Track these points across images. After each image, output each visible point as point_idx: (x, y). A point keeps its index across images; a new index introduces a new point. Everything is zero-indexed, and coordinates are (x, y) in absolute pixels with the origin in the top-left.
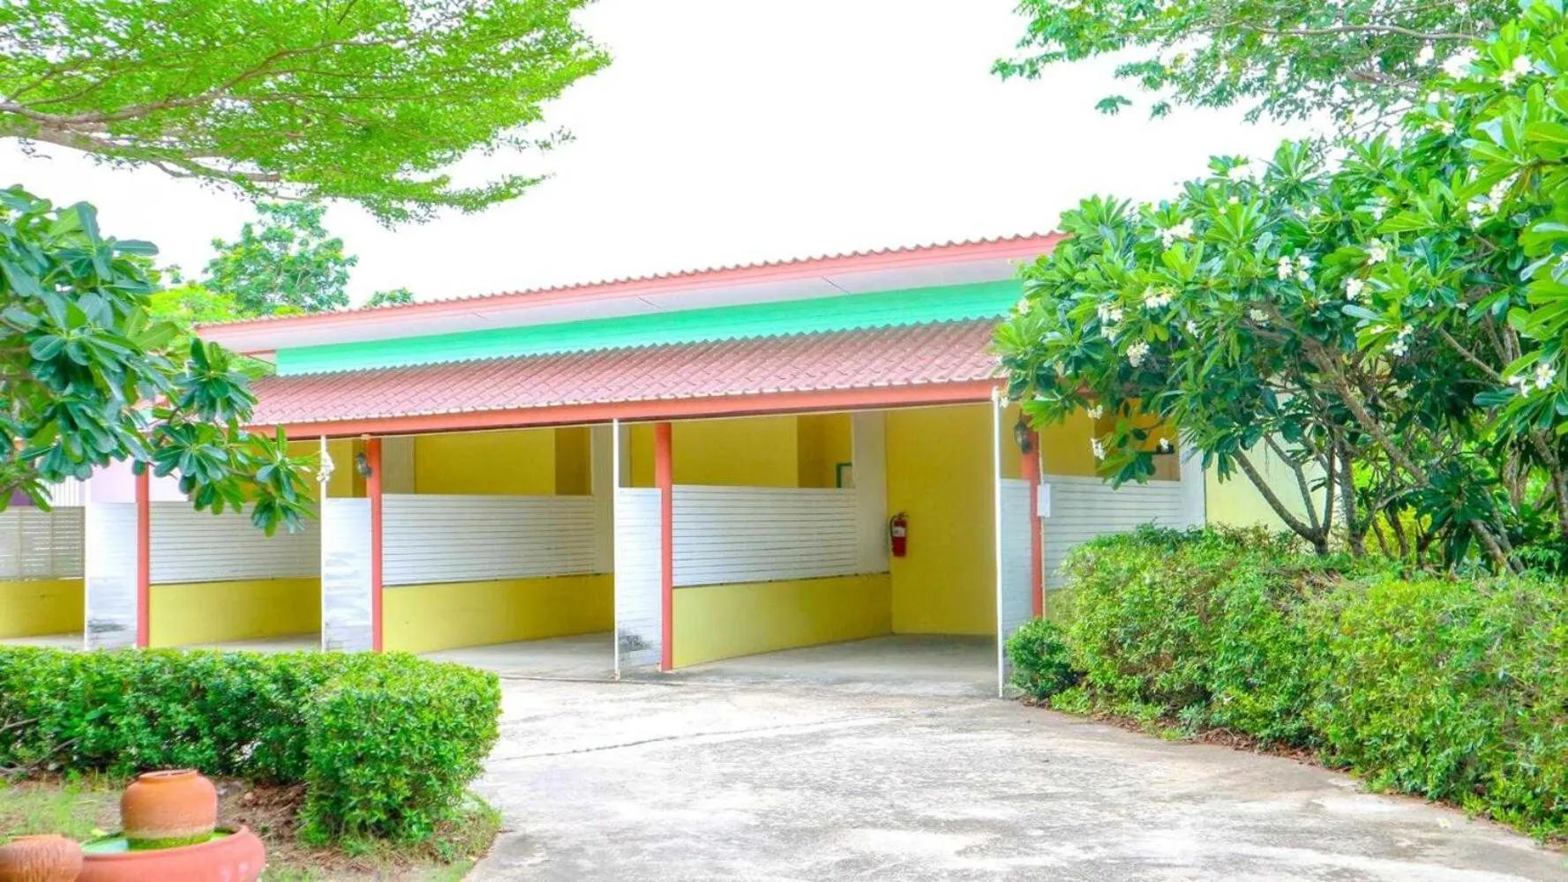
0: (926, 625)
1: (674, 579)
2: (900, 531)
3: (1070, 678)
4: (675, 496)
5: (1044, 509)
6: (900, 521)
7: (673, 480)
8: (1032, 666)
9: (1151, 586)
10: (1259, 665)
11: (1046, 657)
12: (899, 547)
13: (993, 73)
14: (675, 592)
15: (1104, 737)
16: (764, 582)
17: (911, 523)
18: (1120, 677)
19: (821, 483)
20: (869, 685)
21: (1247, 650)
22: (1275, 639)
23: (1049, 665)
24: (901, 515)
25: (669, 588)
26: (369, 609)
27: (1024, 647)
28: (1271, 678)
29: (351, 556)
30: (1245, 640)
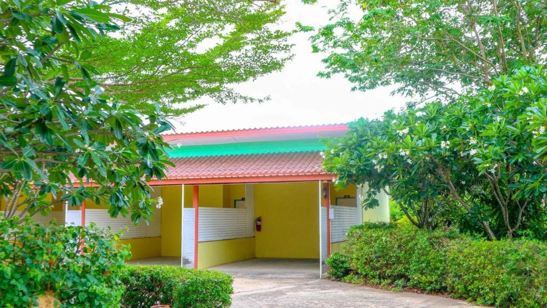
0: (268, 255)
1: (199, 239)
2: (259, 223)
3: (347, 272)
4: (199, 211)
5: (331, 216)
6: (259, 220)
7: (199, 206)
8: (336, 268)
9: (386, 242)
10: (427, 267)
11: (341, 265)
12: (259, 228)
13: (318, 76)
14: (199, 243)
15: (368, 290)
16: (221, 240)
17: (263, 220)
18: (370, 271)
19: (229, 207)
20: (272, 275)
21: (423, 262)
22: (434, 259)
23: (341, 268)
24: (259, 218)
25: (197, 242)
27: (333, 262)
28: (432, 271)
30: (423, 258)
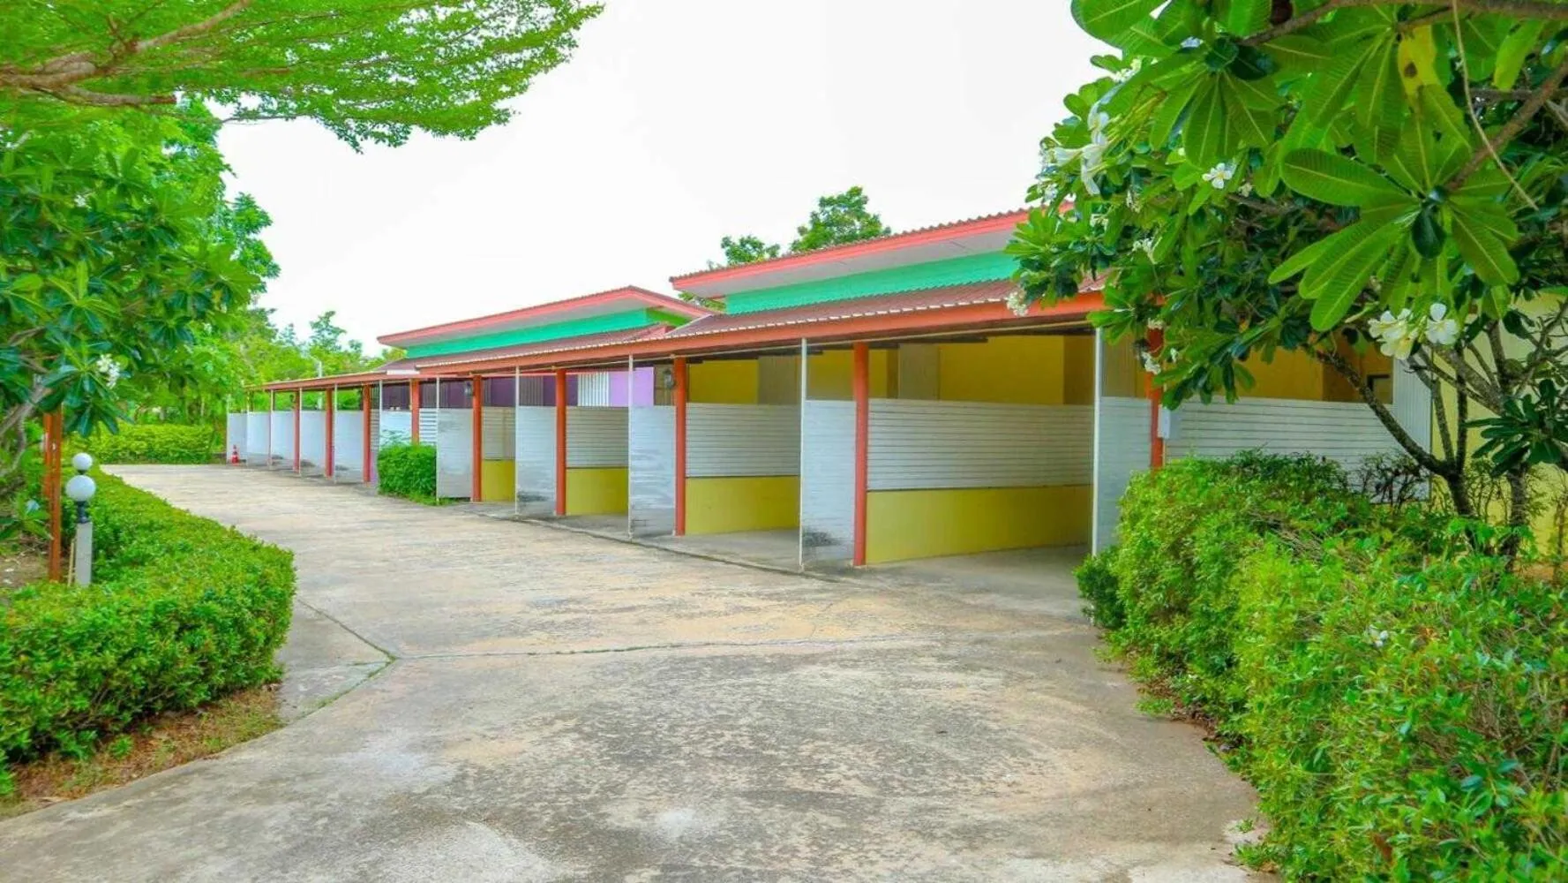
1: (869, 483)
4: (871, 408)
5: (1164, 431)
7: (868, 393)
14: (869, 494)
25: (863, 492)
26: (673, 495)
29: (656, 452)
